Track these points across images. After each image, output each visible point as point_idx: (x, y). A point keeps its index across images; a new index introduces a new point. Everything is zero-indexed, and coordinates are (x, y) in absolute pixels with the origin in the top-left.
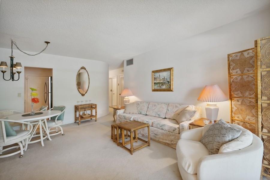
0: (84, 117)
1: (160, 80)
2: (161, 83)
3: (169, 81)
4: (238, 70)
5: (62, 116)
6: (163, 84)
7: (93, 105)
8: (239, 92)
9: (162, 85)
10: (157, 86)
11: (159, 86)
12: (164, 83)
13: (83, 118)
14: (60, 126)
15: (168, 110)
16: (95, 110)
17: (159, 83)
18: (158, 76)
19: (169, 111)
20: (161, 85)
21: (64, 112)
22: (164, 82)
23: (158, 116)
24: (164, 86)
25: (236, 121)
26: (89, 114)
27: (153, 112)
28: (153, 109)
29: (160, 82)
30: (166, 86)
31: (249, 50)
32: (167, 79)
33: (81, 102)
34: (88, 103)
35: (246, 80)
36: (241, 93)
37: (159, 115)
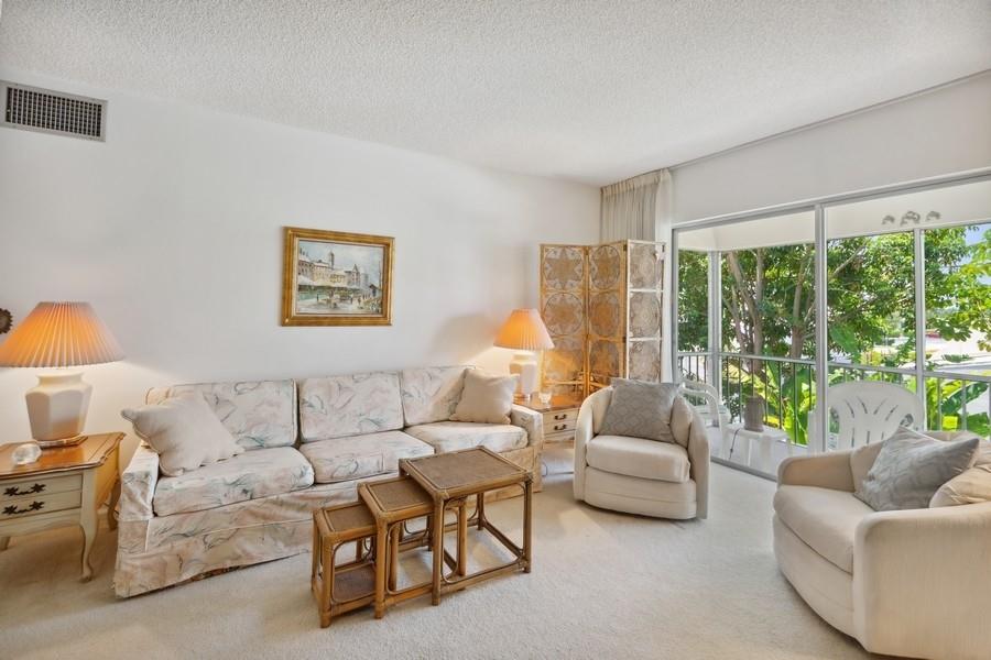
1: (333, 276)
2: (340, 289)
3: (377, 284)
4: (557, 280)
6: (346, 294)
8: (557, 326)
9: (342, 300)
10: (314, 301)
11: (329, 301)
12: (354, 291)
15: (404, 393)
17: (330, 288)
18: (326, 259)
19: (411, 396)
20: (337, 296)
22: (354, 287)
23: (374, 428)
24: (355, 302)
25: (551, 387)
27: (341, 419)
28: (339, 405)
29: (333, 285)
30: (362, 305)
31: (575, 247)
32: (366, 277)
35: (569, 302)
36: (561, 326)
37: (377, 423)
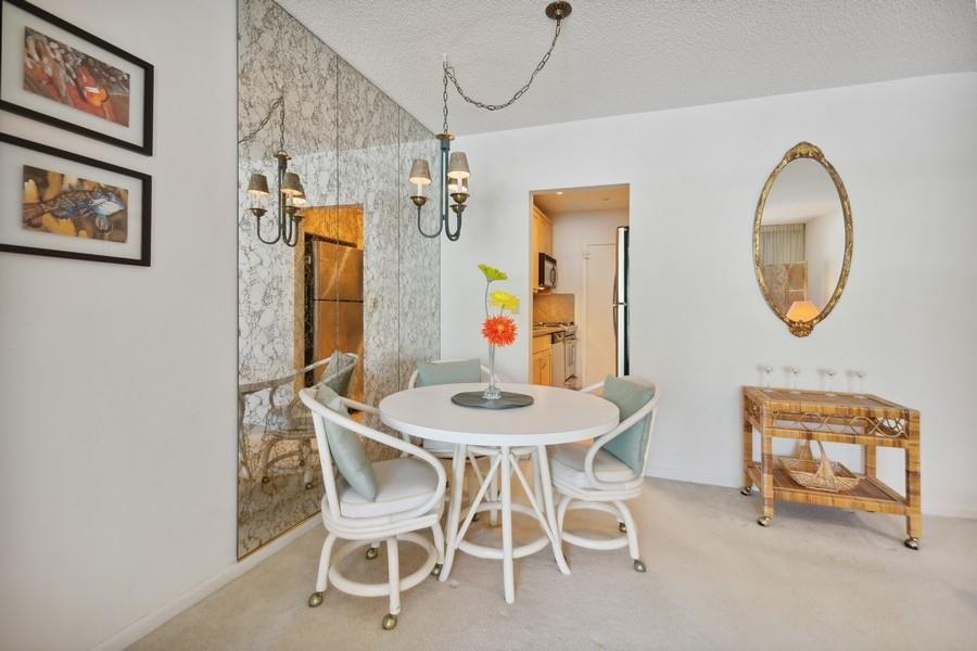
0: (802, 477)
5: (635, 443)
7: (878, 410)
13: (794, 484)
14: (624, 502)
16: (901, 452)
21: (648, 417)
26: (843, 472)
33: (787, 370)
34: (840, 385)
